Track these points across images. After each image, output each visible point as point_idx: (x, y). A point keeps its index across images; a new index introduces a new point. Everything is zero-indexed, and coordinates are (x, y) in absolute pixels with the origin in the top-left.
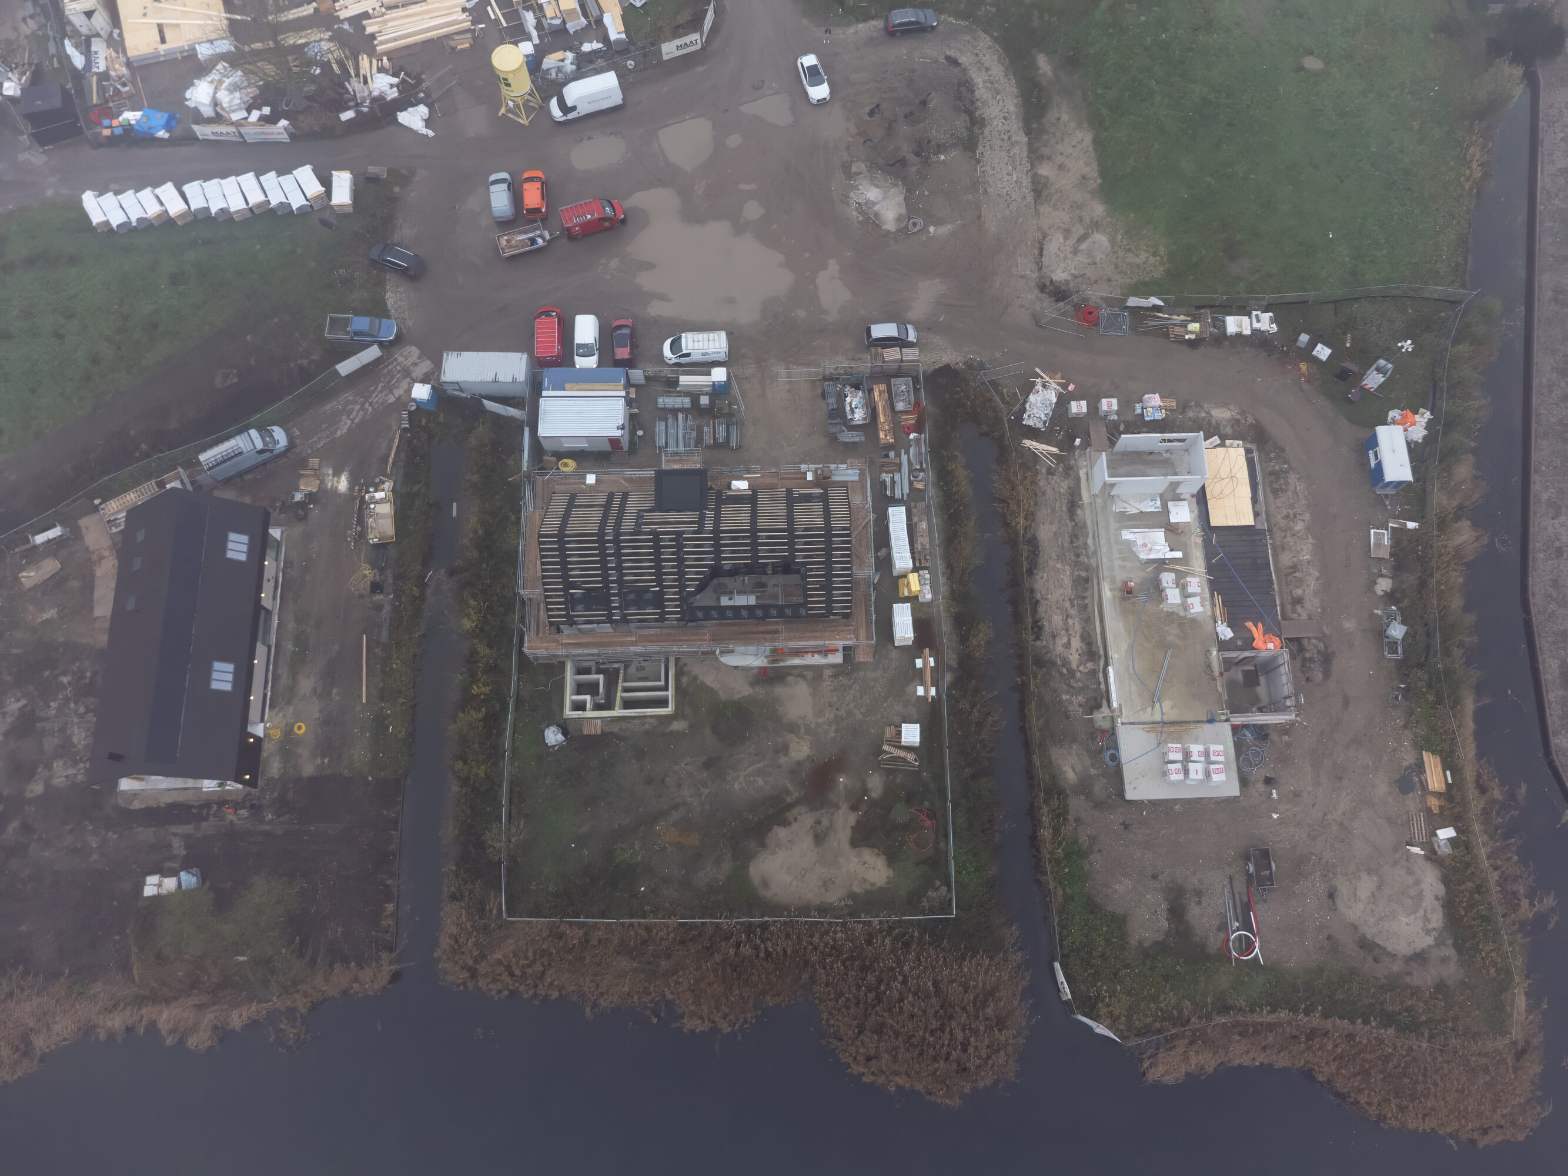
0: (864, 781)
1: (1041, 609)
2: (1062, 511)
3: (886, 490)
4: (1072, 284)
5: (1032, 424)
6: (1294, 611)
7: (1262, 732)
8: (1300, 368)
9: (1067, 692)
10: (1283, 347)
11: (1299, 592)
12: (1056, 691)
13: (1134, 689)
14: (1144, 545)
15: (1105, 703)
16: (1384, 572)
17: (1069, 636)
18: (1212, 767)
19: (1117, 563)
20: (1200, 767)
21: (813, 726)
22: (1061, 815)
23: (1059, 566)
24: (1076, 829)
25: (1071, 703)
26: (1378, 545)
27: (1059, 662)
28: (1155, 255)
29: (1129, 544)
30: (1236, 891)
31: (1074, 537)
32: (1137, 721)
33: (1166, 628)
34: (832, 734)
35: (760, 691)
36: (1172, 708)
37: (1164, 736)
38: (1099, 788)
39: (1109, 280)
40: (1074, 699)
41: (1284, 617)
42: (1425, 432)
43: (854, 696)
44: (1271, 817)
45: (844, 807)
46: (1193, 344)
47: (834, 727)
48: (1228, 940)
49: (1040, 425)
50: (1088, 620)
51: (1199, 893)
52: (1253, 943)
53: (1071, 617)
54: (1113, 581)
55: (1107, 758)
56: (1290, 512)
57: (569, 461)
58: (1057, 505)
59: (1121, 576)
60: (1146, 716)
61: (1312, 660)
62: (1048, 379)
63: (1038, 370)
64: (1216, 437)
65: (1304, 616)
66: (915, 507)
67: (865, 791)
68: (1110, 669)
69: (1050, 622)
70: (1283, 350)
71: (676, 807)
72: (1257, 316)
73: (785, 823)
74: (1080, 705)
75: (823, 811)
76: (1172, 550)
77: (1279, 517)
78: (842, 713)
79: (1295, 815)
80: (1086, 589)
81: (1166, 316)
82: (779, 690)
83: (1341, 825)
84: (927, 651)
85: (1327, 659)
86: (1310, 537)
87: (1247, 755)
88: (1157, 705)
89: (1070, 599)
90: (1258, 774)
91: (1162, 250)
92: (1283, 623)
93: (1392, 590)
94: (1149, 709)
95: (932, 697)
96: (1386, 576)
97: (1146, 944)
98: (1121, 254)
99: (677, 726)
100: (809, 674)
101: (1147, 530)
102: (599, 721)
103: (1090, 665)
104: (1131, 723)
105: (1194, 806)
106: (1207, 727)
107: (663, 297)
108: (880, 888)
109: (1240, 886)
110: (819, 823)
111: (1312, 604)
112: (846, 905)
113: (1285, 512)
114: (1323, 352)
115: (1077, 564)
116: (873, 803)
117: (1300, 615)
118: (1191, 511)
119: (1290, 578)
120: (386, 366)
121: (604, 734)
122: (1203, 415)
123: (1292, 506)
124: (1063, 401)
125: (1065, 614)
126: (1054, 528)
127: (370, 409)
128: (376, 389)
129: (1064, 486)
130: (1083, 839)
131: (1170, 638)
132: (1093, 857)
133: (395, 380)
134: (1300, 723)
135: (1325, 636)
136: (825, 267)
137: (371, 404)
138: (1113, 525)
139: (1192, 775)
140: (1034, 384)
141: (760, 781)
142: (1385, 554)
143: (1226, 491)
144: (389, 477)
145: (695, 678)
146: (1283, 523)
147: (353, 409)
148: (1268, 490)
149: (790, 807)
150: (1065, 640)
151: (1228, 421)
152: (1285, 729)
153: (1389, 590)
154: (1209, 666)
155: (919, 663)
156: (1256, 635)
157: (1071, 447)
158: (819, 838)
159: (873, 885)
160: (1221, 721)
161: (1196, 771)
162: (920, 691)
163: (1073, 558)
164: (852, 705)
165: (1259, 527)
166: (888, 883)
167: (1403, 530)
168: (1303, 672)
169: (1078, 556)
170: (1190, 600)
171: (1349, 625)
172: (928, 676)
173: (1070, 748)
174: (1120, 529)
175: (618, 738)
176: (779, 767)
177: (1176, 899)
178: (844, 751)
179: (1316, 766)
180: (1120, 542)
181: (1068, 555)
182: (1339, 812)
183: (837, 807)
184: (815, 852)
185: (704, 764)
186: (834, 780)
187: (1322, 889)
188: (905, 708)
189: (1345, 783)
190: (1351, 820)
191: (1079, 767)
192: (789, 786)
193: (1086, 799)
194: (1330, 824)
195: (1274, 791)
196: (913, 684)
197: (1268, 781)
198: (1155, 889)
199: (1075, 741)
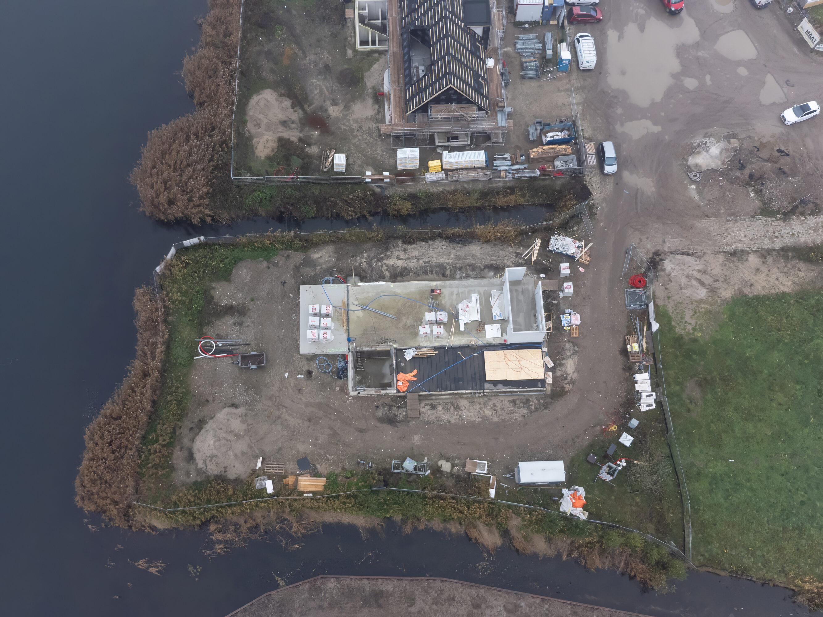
0: (315, 144)
1: (423, 244)
2: (491, 260)
4: (662, 273)
5: (551, 242)
6: (426, 405)
7: (342, 374)
8: (612, 425)
9: (368, 256)
11: (440, 408)
12: (370, 251)
13: (370, 295)
14: (468, 307)
15: (361, 279)
16: (456, 468)
17: (405, 260)
18: (316, 331)
19: (455, 291)
20: (316, 323)
21: (348, 118)
22: (289, 245)
23: (452, 256)
24: (283, 255)
25: (362, 258)
26: (476, 466)
27: (388, 253)
28: (694, 329)
29: (469, 298)
30: (241, 347)
31: (473, 267)
32: (350, 295)
33: (410, 317)
34: (343, 127)
35: (369, 91)
36: (358, 317)
37: (339, 311)
38: (307, 270)
39: (669, 298)
40: (363, 260)
41: (420, 396)
42: (568, 513)
43: (366, 139)
44: (286, 372)
45: (301, 135)
46: (625, 352)
47: (348, 128)
48: (211, 338)
49: (551, 247)
51: (241, 324)
52: (208, 354)
53: (418, 262)
54: (442, 288)
55: (327, 277)
56: (498, 408)
58: (495, 258)
59: (445, 292)
60: (351, 300)
61: (390, 409)
62: (585, 250)
63: (591, 244)
64: (553, 365)
65: (422, 410)
67: (309, 145)
68: (384, 283)
69: (414, 249)
70: (626, 415)
71: (304, 53)
72: (652, 395)
73: (293, 106)
74: (360, 264)
75: (299, 125)
76: (465, 324)
77: (494, 401)
78: (356, 133)
79: (287, 388)
80: (438, 275)
81: (645, 334)
82: (369, 102)
83: (279, 417)
84: (393, 177)
85: (392, 421)
86: (480, 419)
87: (327, 362)
88: (360, 308)
89: (429, 261)
90: (314, 367)
91: (698, 334)
92: (417, 394)
93: (442, 471)
94: (357, 303)
95: (365, 179)
96: (452, 470)
97: (212, 292)
98: (692, 307)
99: (350, 53)
100: (379, 116)
101: (479, 310)
102: (353, 16)
103: (387, 274)
104: (348, 292)
105: (296, 326)
106: (345, 337)
108: (254, 153)
109: (242, 349)
110: (293, 122)
111: (431, 416)
112: (245, 132)
113: (498, 404)
114: (627, 440)
115: (455, 269)
116: (303, 149)
117: (423, 407)
118: (494, 339)
119: (450, 405)
121: (345, 19)
122: (568, 354)
123: (502, 409)
125: (420, 258)
126: (478, 255)
129: (508, 262)
130: (276, 259)
131: (404, 319)
132: (265, 264)
134: (348, 399)
135: (408, 422)
138: (482, 290)
140: (580, 240)
141: (316, 92)
142: (469, 468)
143: (510, 363)
145: (377, 60)
146: (490, 403)
148: (514, 397)
149: (302, 107)
150: (402, 257)
151: (565, 372)
152: (344, 390)
153: (442, 469)
154: (385, 342)
155: (386, 173)
156: (408, 375)
158: (284, 123)
159: (256, 148)
160: (349, 346)
162: (368, 173)
163: (458, 265)
164: (360, 138)
165: (486, 384)
166: (257, 157)
167: (488, 487)
168: (382, 403)
169: (460, 269)
170: (428, 326)
171: (416, 439)
172: (377, 177)
173: (333, 257)
174: (479, 293)
175: (343, 25)
176: (324, 101)
177: (238, 311)
178: (333, 133)
179: (319, 406)
180: (470, 292)
181: (460, 262)
182: (287, 417)
183: (301, 131)
184: (277, 121)
185: (328, 65)
186: (316, 129)
187: (239, 400)
188: (359, 166)
189: (307, 423)
190: (282, 424)
191: (320, 261)
192: (313, 106)
193: (301, 263)
194: (279, 410)
195: (303, 376)
196: (373, 170)
197: (309, 373)
198: (245, 299)
199: (338, 260)
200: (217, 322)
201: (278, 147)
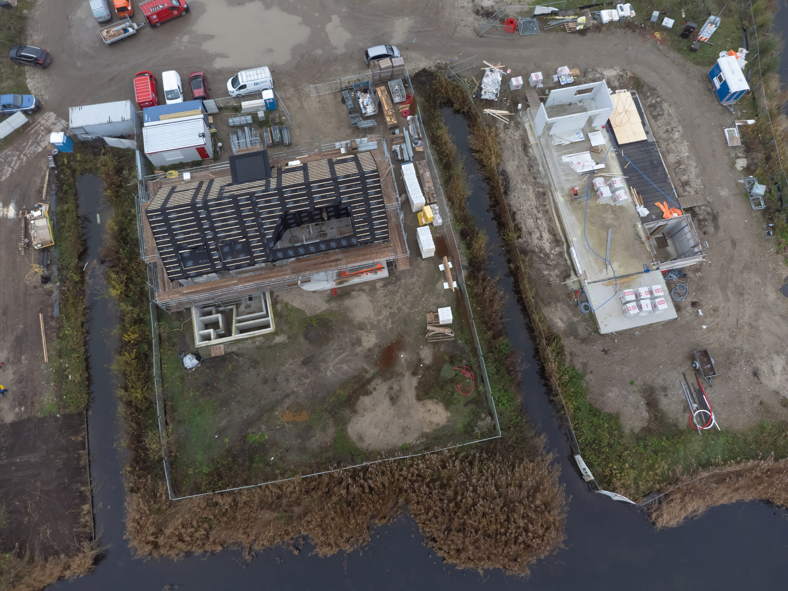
0: (418, 354)
1: (518, 217)
2: (519, 151)
3: (397, 156)
5: (488, 98)
6: (685, 191)
7: (681, 273)
8: (655, 37)
9: (546, 269)
10: (641, 25)
11: (685, 178)
12: (538, 270)
13: (591, 258)
14: (578, 163)
15: (572, 273)
16: (739, 155)
17: (540, 232)
18: (657, 300)
19: (563, 178)
20: (648, 302)
21: (375, 323)
22: (560, 352)
23: (524, 187)
24: (571, 360)
25: (550, 275)
26: (732, 138)
27: (537, 250)
29: (568, 164)
30: (690, 383)
31: (530, 167)
32: (598, 280)
33: (605, 215)
34: (390, 326)
35: (334, 305)
36: (620, 267)
37: (618, 286)
38: (582, 330)
40: (552, 273)
41: (679, 197)
42: (746, 62)
43: (400, 297)
44: (701, 328)
45: (408, 374)
46: (582, 32)
47: (390, 321)
48: (691, 417)
49: (493, 97)
50: (550, 220)
51: (665, 389)
52: (710, 416)
53: (539, 219)
54: (562, 190)
55: (582, 308)
56: (668, 127)
57: (173, 172)
58: (515, 147)
59: (567, 186)
60: (603, 275)
61: (705, 220)
62: (492, 67)
63: (485, 62)
64: (610, 89)
65: (693, 193)
66: (420, 164)
67: (420, 361)
68: (572, 249)
69: (525, 224)
70: (642, 27)
71: (287, 396)
72: (621, 7)
73: (367, 393)
74: (557, 276)
75: (393, 380)
76: (597, 164)
77: (661, 133)
78: (395, 310)
79: (717, 324)
80: (544, 200)
82: (348, 302)
83: (750, 325)
84: (445, 258)
85: (715, 218)
86: (685, 141)
87: (676, 289)
88: (609, 267)
89: (536, 208)
90: (686, 301)
92: (679, 199)
93: (747, 165)
94: (605, 270)
95: (455, 288)
96: (742, 157)
97: (637, 431)
99: (278, 339)
100: (367, 288)
101: (578, 154)
102: (222, 346)
103: (557, 249)
104: (595, 282)
105: (648, 329)
106: (645, 275)
107: (223, 56)
108: (444, 427)
109: (692, 379)
110: (391, 388)
111: (696, 183)
112: (422, 443)
113: (665, 129)
114: (668, 22)
115: (536, 184)
116: (427, 368)
117: (689, 192)
118: (605, 137)
119: (677, 170)
120: (32, 129)
121: (227, 354)
122: (599, 75)
123: (669, 124)
124: (506, 80)
125: (534, 217)
126: (516, 163)
127: (25, 158)
128: (27, 144)
129: (517, 135)
130: (578, 366)
131: (608, 222)
132: (588, 377)
133: (40, 136)
134: (706, 262)
135: (709, 203)
136: (330, 20)
137: (24, 155)
138: (555, 154)
139: (644, 308)
140: (484, 71)
141: (345, 367)
142: (737, 142)
143: (624, 121)
144: (44, 202)
145: (287, 304)
146: (664, 136)
147: (12, 160)
148: (650, 117)
149: (369, 381)
150: (538, 235)
151: (616, 77)
152: (697, 269)
153: (745, 166)
154: (638, 235)
155: (441, 267)
156: (664, 210)
157: (517, 111)
158: (394, 399)
159: (438, 425)
160: (654, 270)
161: (646, 304)
162: (446, 286)
163: (533, 180)
164: (400, 304)
165: (650, 140)
166: (447, 422)
167: (746, 126)
168: (700, 229)
169: (535, 178)
170: (617, 193)
171: (724, 193)
172: (449, 275)
173: (556, 306)
174: (560, 155)
175: (237, 355)
176: (356, 355)
177: (650, 395)
178: (400, 335)
179: (723, 288)
180: (562, 164)
181: (529, 179)
182: (747, 317)
183: (402, 375)
184: (393, 409)
185: (302, 362)
186: (397, 357)
187: (748, 371)
188: (438, 298)
189: (746, 297)
190: (756, 320)
191: (565, 318)
192: (366, 367)
193: (574, 338)
194: (742, 326)
195: (700, 311)
196: (440, 282)
197: (694, 304)
198: (634, 392)
199: (558, 301)
200: (670, 416)
201: (429, 398)
